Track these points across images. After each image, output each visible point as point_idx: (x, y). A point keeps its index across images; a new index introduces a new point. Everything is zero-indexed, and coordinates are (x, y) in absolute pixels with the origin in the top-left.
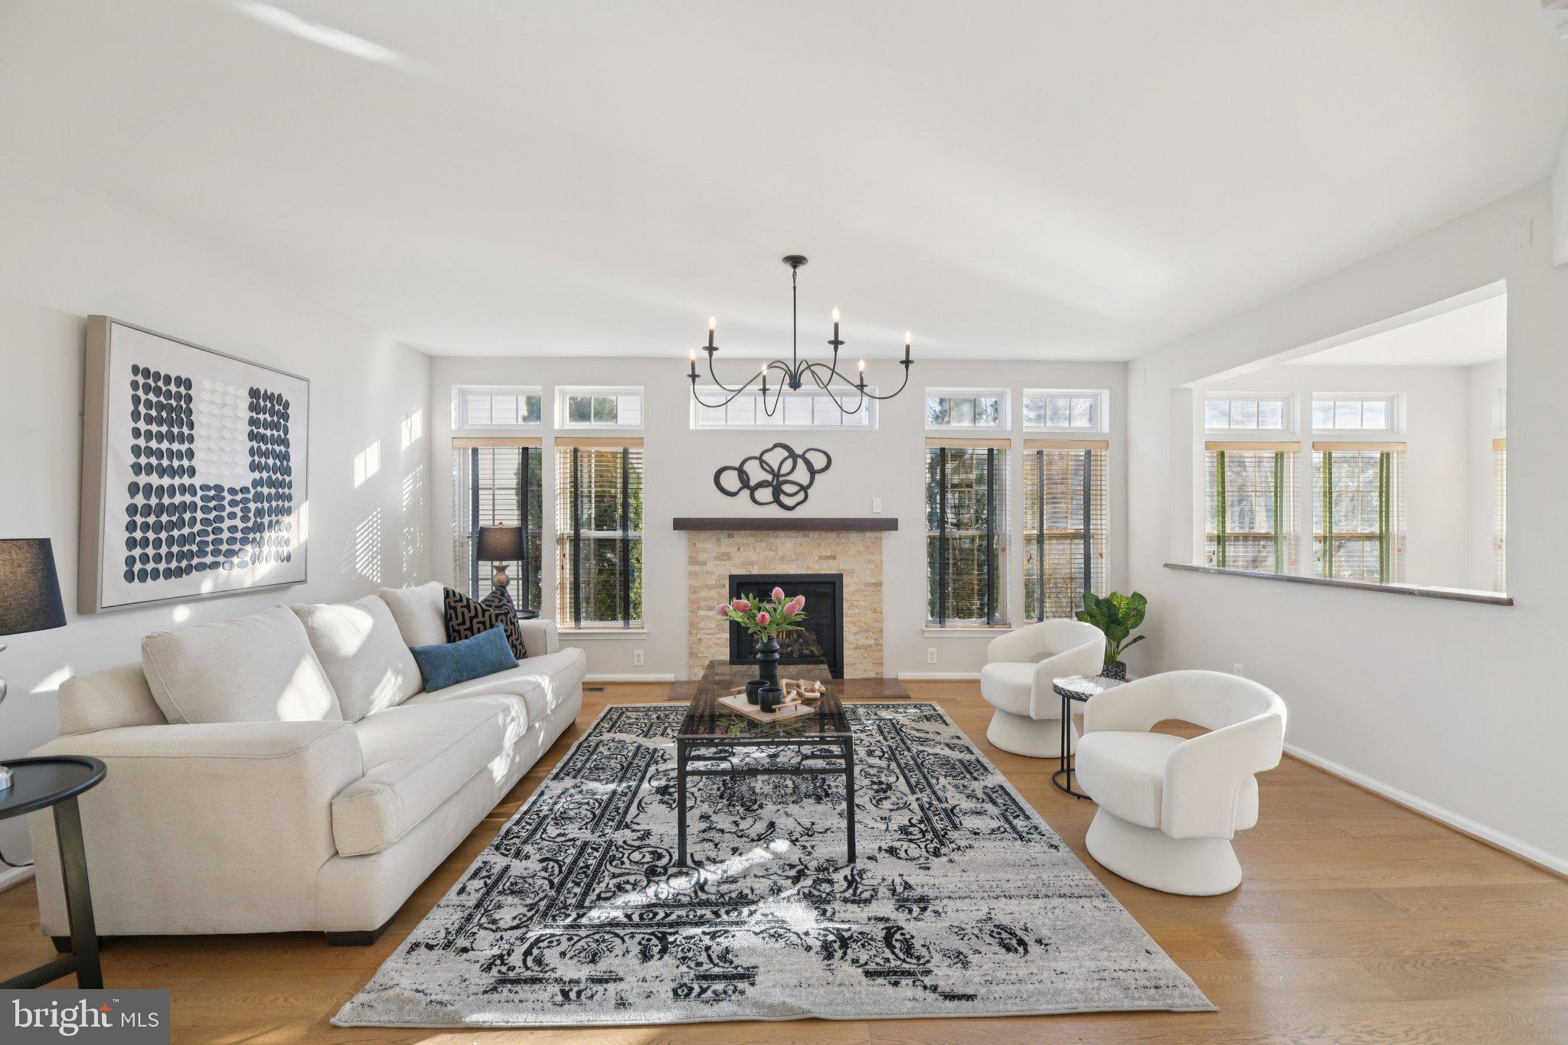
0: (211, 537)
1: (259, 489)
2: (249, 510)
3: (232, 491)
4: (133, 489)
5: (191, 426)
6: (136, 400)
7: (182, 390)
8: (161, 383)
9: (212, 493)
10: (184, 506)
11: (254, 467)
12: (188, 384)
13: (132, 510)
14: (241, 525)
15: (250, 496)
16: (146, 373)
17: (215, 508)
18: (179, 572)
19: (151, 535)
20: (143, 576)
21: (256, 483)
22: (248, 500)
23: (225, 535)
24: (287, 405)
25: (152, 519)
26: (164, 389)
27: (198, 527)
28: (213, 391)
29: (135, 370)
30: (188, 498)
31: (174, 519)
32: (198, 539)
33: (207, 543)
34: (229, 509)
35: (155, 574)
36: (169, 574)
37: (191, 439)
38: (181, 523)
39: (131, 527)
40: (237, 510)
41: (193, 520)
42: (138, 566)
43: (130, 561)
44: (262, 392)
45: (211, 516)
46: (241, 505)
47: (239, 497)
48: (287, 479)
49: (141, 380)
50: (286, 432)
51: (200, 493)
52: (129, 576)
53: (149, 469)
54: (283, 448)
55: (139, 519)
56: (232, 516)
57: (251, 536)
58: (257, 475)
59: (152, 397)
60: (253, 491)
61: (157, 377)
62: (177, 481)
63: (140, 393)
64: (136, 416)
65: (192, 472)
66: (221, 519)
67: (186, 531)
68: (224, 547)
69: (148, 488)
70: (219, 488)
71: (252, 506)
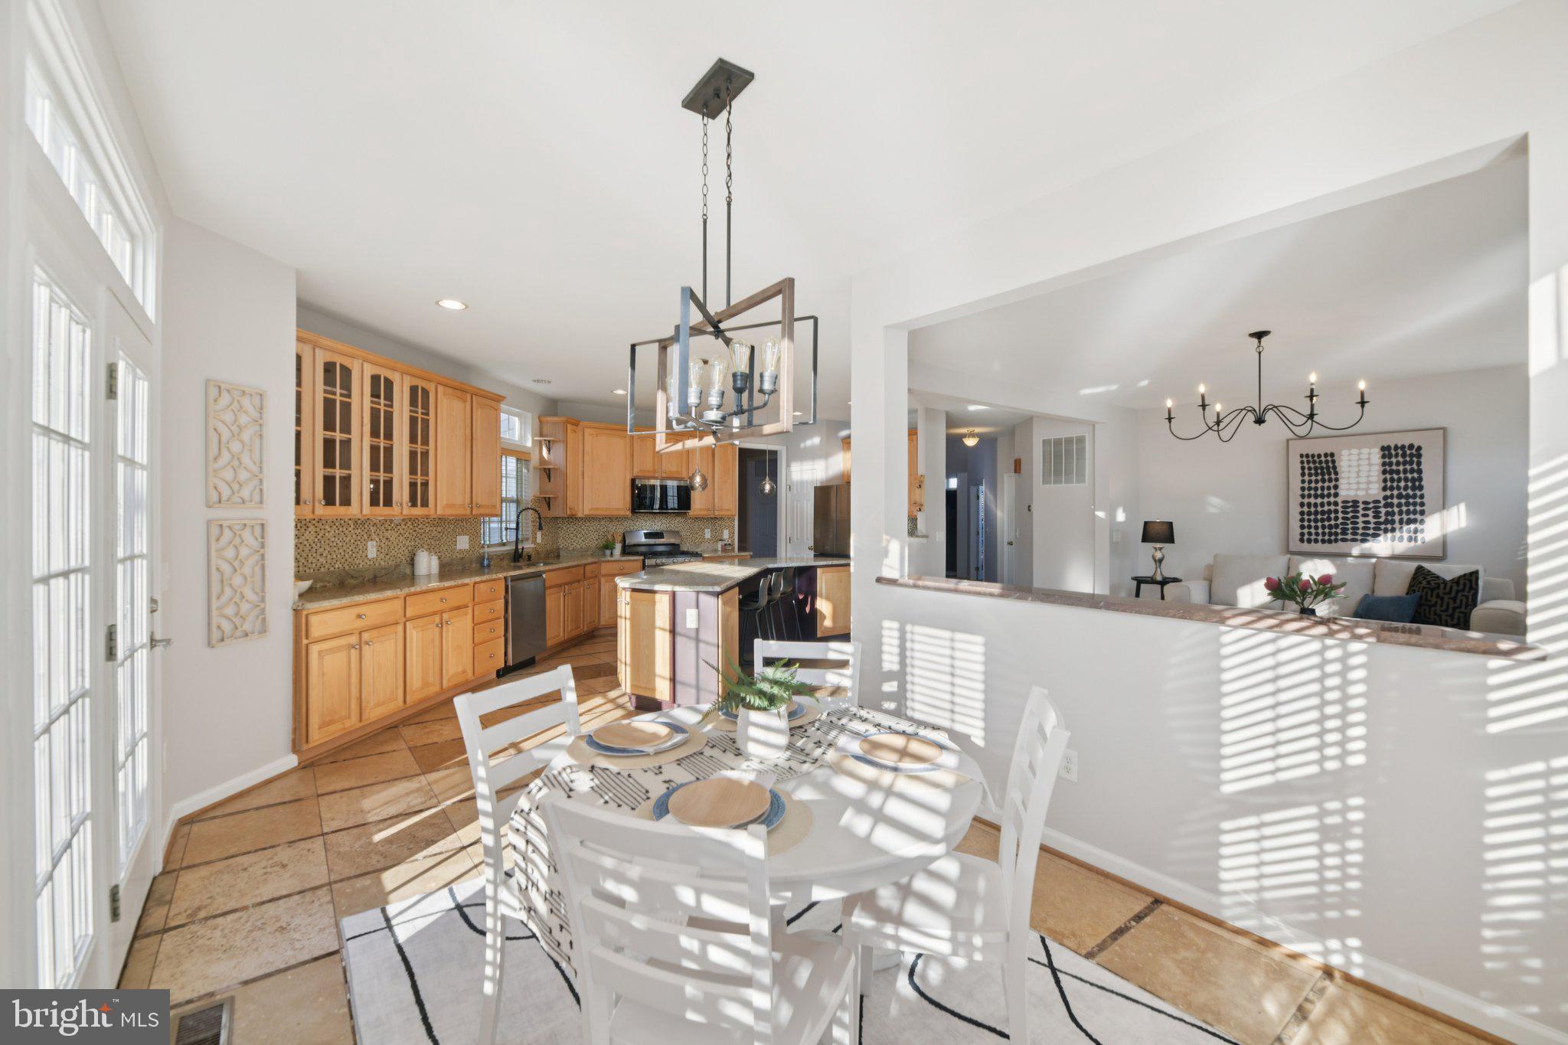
0: (1350, 526)
1: (1389, 501)
2: (1380, 512)
3: (1365, 503)
4: (1302, 505)
5: (1336, 473)
6: (1303, 468)
7: (1329, 458)
8: (1316, 458)
9: (1350, 504)
10: (1330, 512)
11: (1385, 489)
12: (1332, 455)
13: (1302, 513)
14: (1373, 520)
15: (1381, 505)
16: (1307, 456)
17: (1352, 512)
18: (1330, 541)
19: (1313, 524)
20: (1309, 541)
21: (1385, 498)
22: (1380, 507)
23: (1361, 525)
24: (1419, 448)
25: (1312, 517)
26: (1318, 460)
27: (1340, 521)
28: (1350, 454)
29: (1302, 456)
30: (1332, 508)
31: (1325, 517)
32: (1341, 527)
33: (1348, 529)
34: (1362, 512)
35: (1316, 541)
36: (1323, 541)
37: (1337, 480)
38: (1329, 519)
39: (1302, 520)
40: (1370, 513)
41: (1336, 518)
42: (1306, 537)
43: (1302, 534)
44: (1393, 447)
45: (1350, 515)
46: (1372, 510)
47: (1371, 506)
48: (1418, 493)
49: (1305, 459)
50: (1419, 464)
51: (1341, 505)
52: (1302, 540)
53: (1309, 496)
54: (1416, 475)
55: (1306, 517)
56: (1365, 515)
57: (1383, 527)
58: (1388, 493)
59: (1312, 465)
60: (1383, 502)
61: (1313, 456)
62: (1326, 500)
63: (1306, 465)
64: (1303, 475)
65: (1336, 495)
66: (1357, 517)
67: (1333, 522)
68: (1360, 531)
69: (1309, 505)
70: (1355, 502)
71: (1383, 510)
